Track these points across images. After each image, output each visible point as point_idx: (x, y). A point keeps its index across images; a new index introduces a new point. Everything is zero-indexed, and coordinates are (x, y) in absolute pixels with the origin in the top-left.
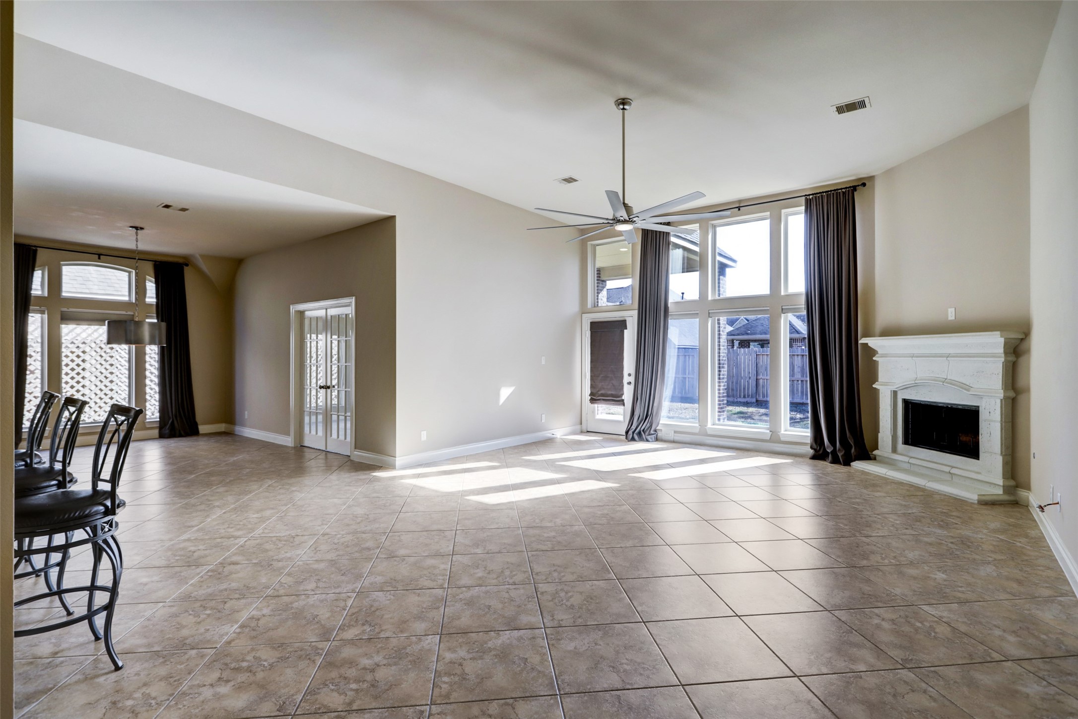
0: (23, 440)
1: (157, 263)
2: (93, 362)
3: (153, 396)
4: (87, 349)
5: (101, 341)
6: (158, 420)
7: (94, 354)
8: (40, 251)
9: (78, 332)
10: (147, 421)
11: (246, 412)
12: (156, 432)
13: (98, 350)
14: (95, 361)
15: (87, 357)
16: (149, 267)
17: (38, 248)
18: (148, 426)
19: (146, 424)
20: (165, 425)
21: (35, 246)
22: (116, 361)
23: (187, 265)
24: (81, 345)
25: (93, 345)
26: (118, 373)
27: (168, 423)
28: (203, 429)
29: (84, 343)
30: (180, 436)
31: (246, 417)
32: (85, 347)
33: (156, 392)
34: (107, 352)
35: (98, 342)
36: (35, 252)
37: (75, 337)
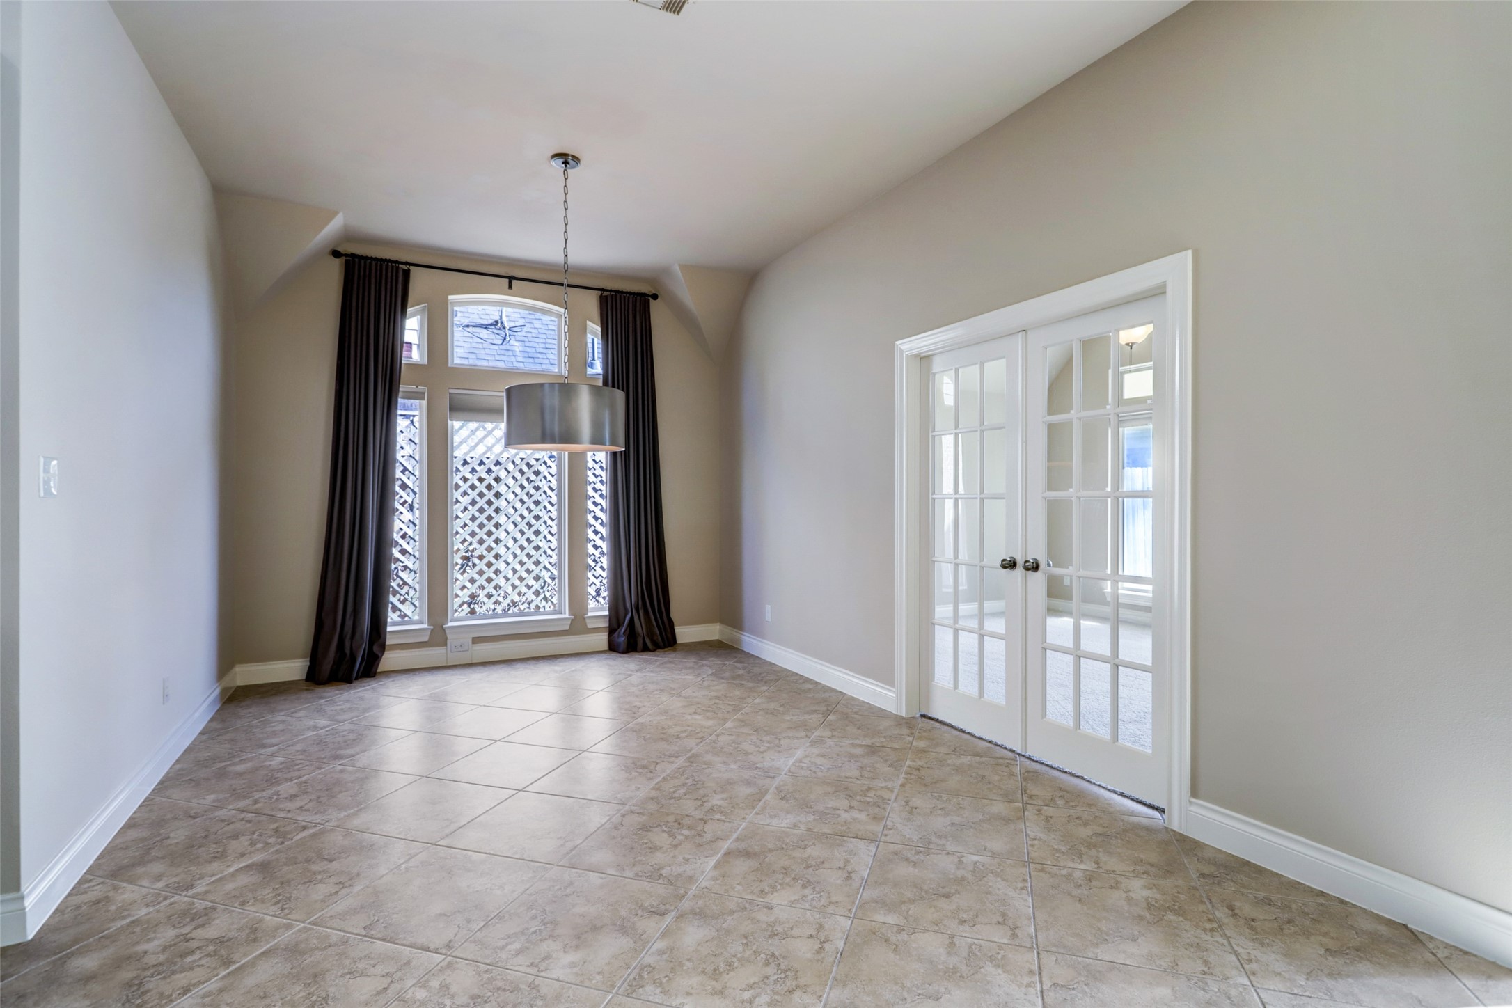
0: (387, 648)
1: (605, 293)
2: (511, 497)
3: (598, 560)
4: (503, 474)
5: (522, 459)
6: (607, 613)
7: (511, 482)
8: (416, 273)
9: (490, 445)
10: (590, 614)
11: (768, 607)
12: (602, 639)
13: (518, 475)
14: (514, 497)
15: (502, 489)
16: (590, 303)
17: (412, 268)
18: (590, 626)
19: (587, 621)
20: (619, 625)
21: (406, 263)
22: (543, 495)
23: (655, 297)
24: (493, 468)
25: (511, 467)
26: (546, 518)
27: (624, 623)
28: (684, 633)
29: (498, 463)
30: (645, 649)
31: (768, 617)
32: (500, 470)
33: (602, 553)
34: (532, 479)
35: (518, 461)
36: (407, 274)
37: (485, 453)
